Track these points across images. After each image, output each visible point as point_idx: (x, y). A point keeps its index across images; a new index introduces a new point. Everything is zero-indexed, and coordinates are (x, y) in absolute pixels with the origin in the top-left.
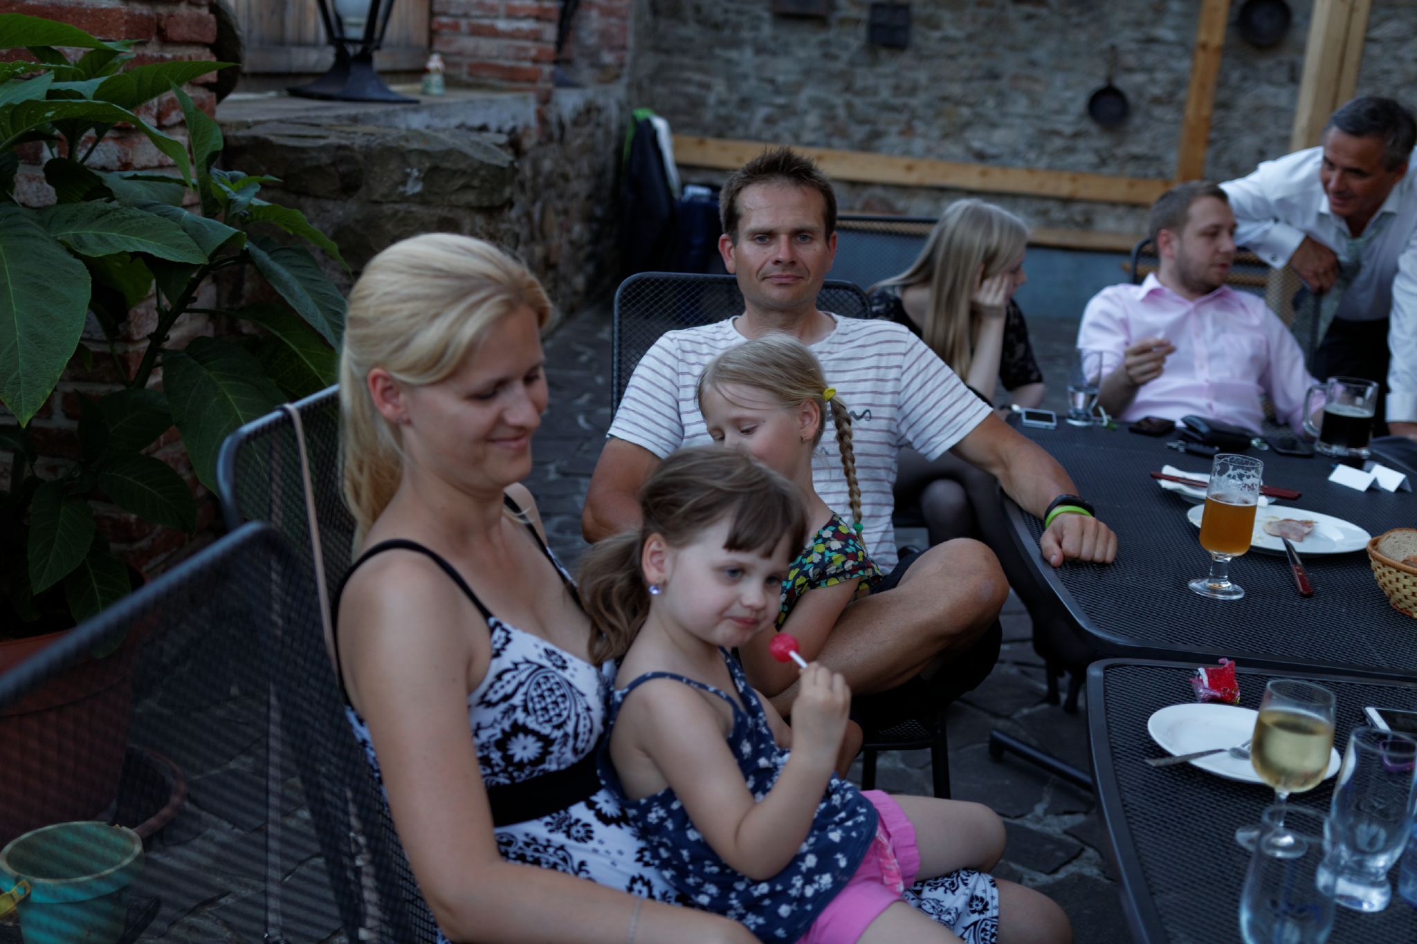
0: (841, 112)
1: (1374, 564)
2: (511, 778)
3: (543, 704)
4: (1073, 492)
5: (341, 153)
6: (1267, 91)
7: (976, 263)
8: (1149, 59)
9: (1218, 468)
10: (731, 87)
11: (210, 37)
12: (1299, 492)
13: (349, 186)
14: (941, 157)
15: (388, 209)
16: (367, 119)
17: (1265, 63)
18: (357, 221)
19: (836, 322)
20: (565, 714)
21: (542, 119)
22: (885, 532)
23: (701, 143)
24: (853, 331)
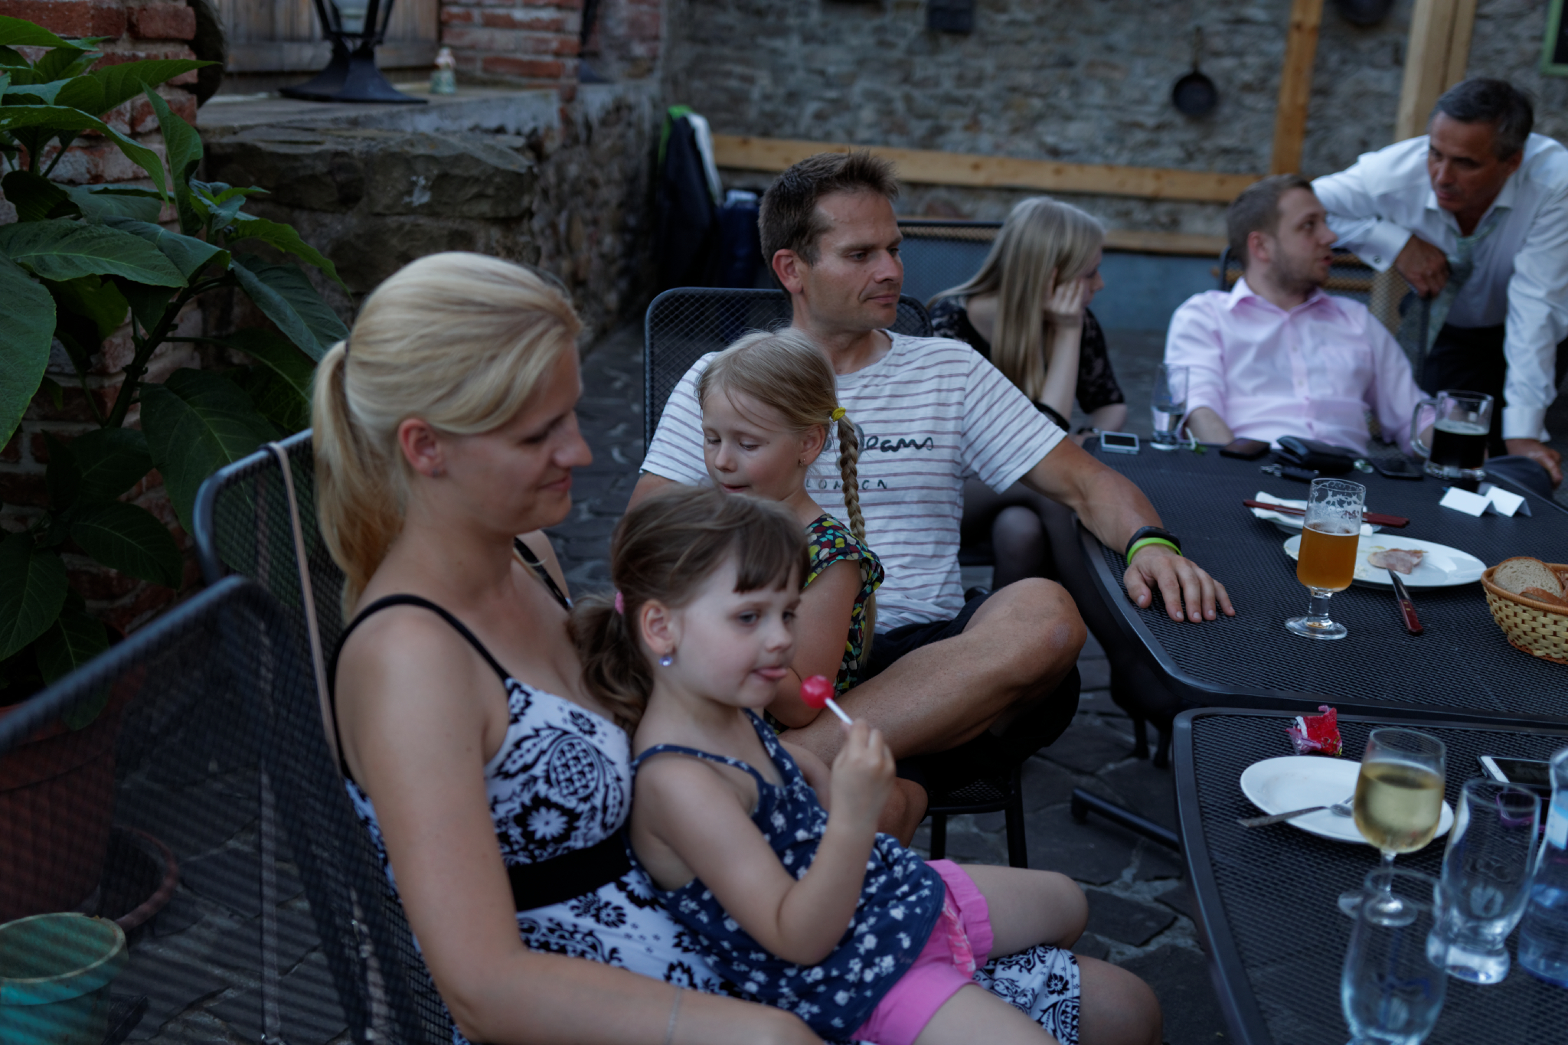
0: (900, 106)
1: (1489, 597)
2: (532, 856)
3: (568, 774)
4: (1158, 524)
5: (339, 160)
6: (1369, 74)
7: (1048, 267)
8: (1239, 41)
9: (1316, 494)
10: (777, 80)
11: (189, 33)
12: (1407, 519)
13: (348, 197)
14: (1011, 154)
15: (392, 221)
16: (368, 121)
17: (1366, 44)
18: (358, 236)
19: (891, 340)
20: (592, 785)
21: (566, 119)
22: (950, 572)
23: (745, 142)
24: (911, 351)
